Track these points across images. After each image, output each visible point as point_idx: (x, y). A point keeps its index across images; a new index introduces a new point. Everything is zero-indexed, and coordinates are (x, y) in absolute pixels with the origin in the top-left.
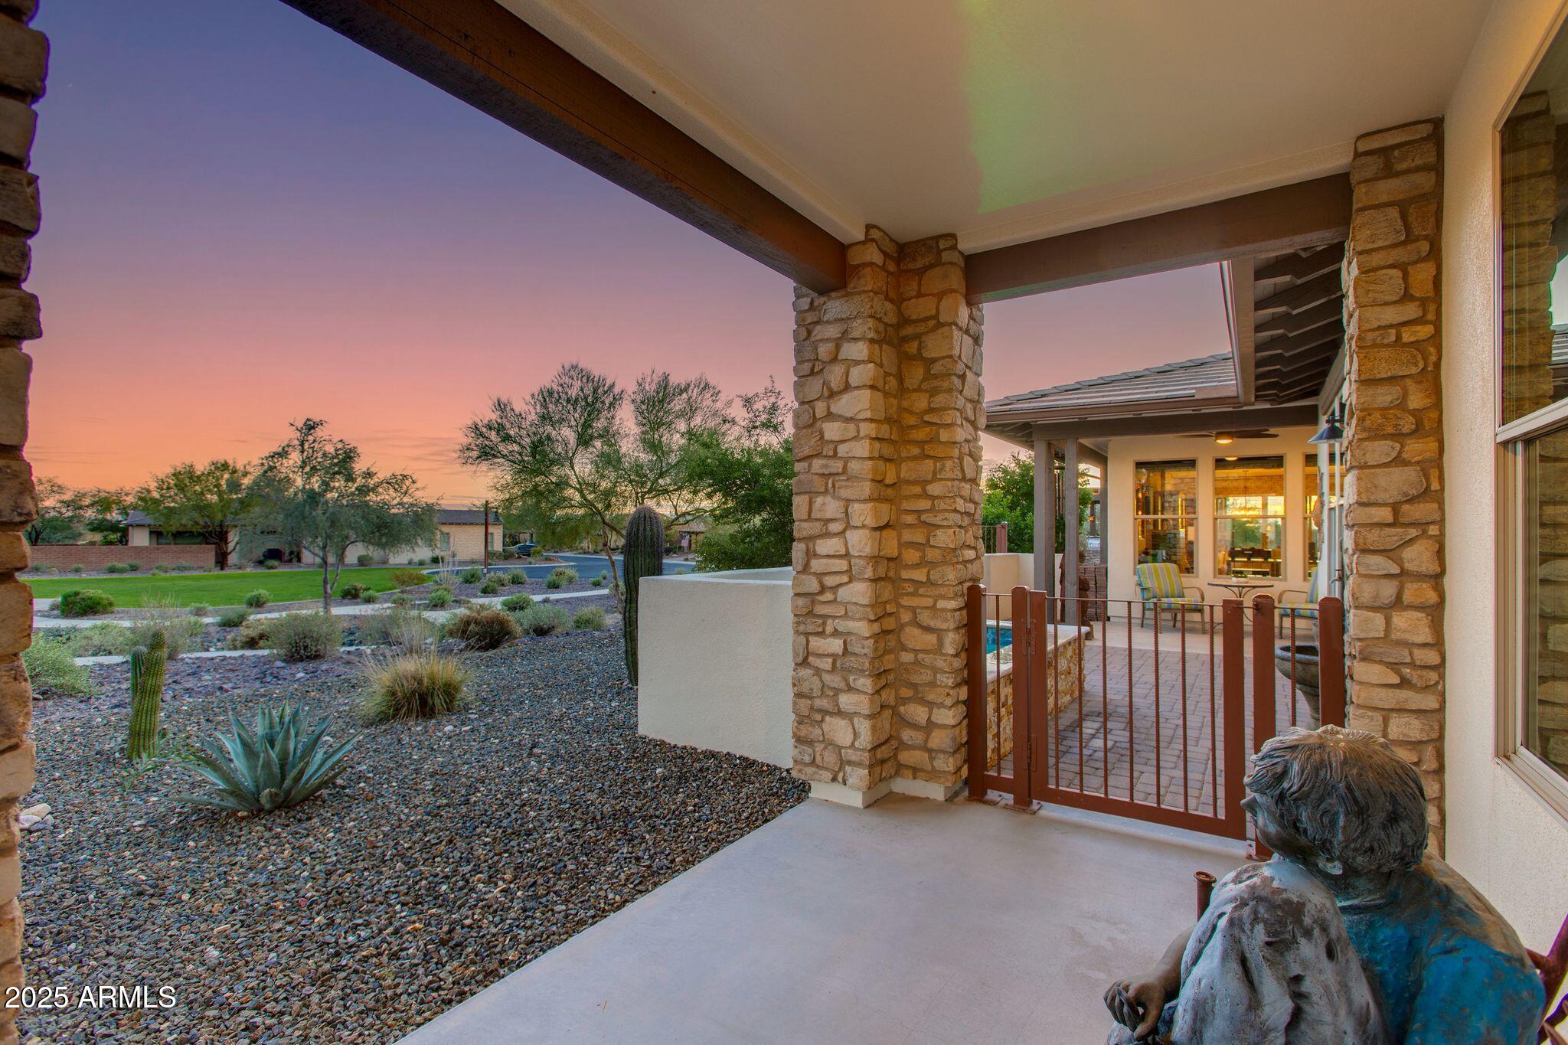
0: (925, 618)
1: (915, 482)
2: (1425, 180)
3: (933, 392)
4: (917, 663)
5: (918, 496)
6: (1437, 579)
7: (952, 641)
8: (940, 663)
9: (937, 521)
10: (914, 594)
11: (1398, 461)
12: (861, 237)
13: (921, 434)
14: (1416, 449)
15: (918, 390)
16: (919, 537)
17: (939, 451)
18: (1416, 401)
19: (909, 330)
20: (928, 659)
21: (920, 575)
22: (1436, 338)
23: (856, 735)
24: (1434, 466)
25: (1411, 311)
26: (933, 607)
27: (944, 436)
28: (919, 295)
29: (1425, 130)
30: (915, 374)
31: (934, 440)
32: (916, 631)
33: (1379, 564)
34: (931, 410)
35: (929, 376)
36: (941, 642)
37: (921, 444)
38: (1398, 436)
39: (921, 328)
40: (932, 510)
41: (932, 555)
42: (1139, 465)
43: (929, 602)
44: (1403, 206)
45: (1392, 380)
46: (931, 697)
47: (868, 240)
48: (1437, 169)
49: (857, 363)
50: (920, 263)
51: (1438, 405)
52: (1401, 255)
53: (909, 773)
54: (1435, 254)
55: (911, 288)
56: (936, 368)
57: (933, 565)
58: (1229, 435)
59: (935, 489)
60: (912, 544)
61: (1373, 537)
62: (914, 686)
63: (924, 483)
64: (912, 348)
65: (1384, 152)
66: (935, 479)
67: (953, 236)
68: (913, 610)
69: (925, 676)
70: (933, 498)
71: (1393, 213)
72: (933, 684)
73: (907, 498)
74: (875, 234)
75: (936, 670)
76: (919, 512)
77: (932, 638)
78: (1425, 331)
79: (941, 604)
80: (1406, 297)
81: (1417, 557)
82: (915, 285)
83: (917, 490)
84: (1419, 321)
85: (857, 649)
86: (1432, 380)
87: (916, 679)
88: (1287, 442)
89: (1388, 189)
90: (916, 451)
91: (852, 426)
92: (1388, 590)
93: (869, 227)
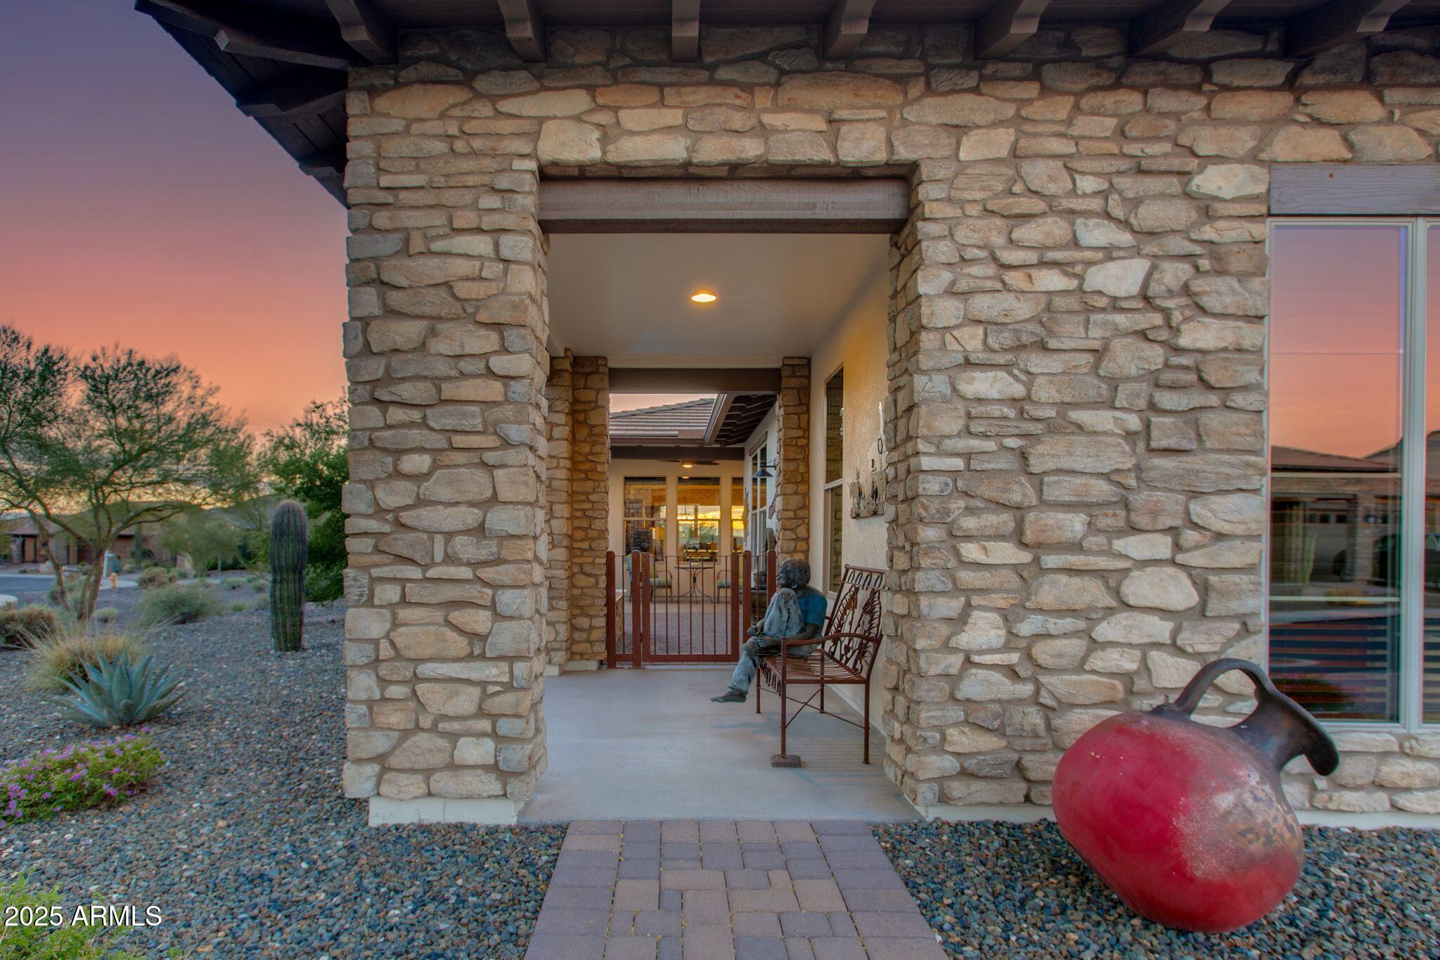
0: (588, 569)
1: (582, 493)
2: (804, 381)
3: (594, 444)
4: (583, 594)
5: (584, 501)
6: (807, 540)
7: (603, 582)
8: (597, 593)
9: (595, 515)
10: (582, 556)
11: (796, 493)
12: (562, 354)
13: (586, 466)
14: (802, 488)
15: (585, 441)
16: (585, 524)
17: (596, 477)
18: (802, 469)
19: (579, 407)
20: (589, 591)
21: (585, 545)
22: (808, 445)
23: (557, 634)
24: (806, 495)
25: (800, 433)
26: (593, 563)
27: (599, 468)
28: (585, 388)
29: (805, 362)
30: (583, 433)
31: (594, 470)
32: (583, 577)
33: (790, 534)
34: (592, 454)
35: (591, 434)
36: (597, 582)
37: (586, 472)
38: (796, 483)
39: (586, 407)
40: (592, 509)
41: (591, 534)
42: (627, 479)
43: (591, 560)
44: (798, 389)
45: (794, 460)
46: (592, 612)
47: (566, 357)
48: (809, 377)
49: (558, 425)
50: (586, 370)
51: (808, 471)
52: (797, 409)
53: (578, 657)
54: (808, 412)
55: (581, 383)
56: (596, 431)
57: (592, 539)
58: (692, 462)
59: (592, 497)
60: (580, 528)
61: (788, 523)
62: (581, 607)
63: (589, 493)
64: (581, 417)
65: (793, 366)
66: (594, 492)
67: (605, 358)
68: (581, 565)
69: (588, 601)
70: (593, 502)
71: (795, 392)
72: (592, 605)
73: (577, 502)
74: (569, 353)
75: (594, 597)
76: (584, 511)
77: (592, 580)
78: (804, 442)
79: (597, 561)
80: (799, 427)
81: (801, 531)
82: (583, 382)
83: (584, 498)
84: (802, 437)
85: (558, 586)
86: (806, 460)
87: (582, 603)
88: (724, 470)
89: (794, 382)
90: (583, 476)
91: (555, 461)
92: (792, 545)
93: (567, 350)
